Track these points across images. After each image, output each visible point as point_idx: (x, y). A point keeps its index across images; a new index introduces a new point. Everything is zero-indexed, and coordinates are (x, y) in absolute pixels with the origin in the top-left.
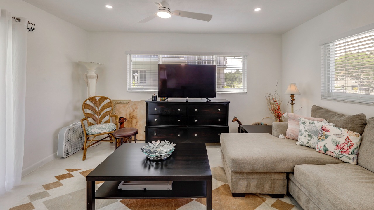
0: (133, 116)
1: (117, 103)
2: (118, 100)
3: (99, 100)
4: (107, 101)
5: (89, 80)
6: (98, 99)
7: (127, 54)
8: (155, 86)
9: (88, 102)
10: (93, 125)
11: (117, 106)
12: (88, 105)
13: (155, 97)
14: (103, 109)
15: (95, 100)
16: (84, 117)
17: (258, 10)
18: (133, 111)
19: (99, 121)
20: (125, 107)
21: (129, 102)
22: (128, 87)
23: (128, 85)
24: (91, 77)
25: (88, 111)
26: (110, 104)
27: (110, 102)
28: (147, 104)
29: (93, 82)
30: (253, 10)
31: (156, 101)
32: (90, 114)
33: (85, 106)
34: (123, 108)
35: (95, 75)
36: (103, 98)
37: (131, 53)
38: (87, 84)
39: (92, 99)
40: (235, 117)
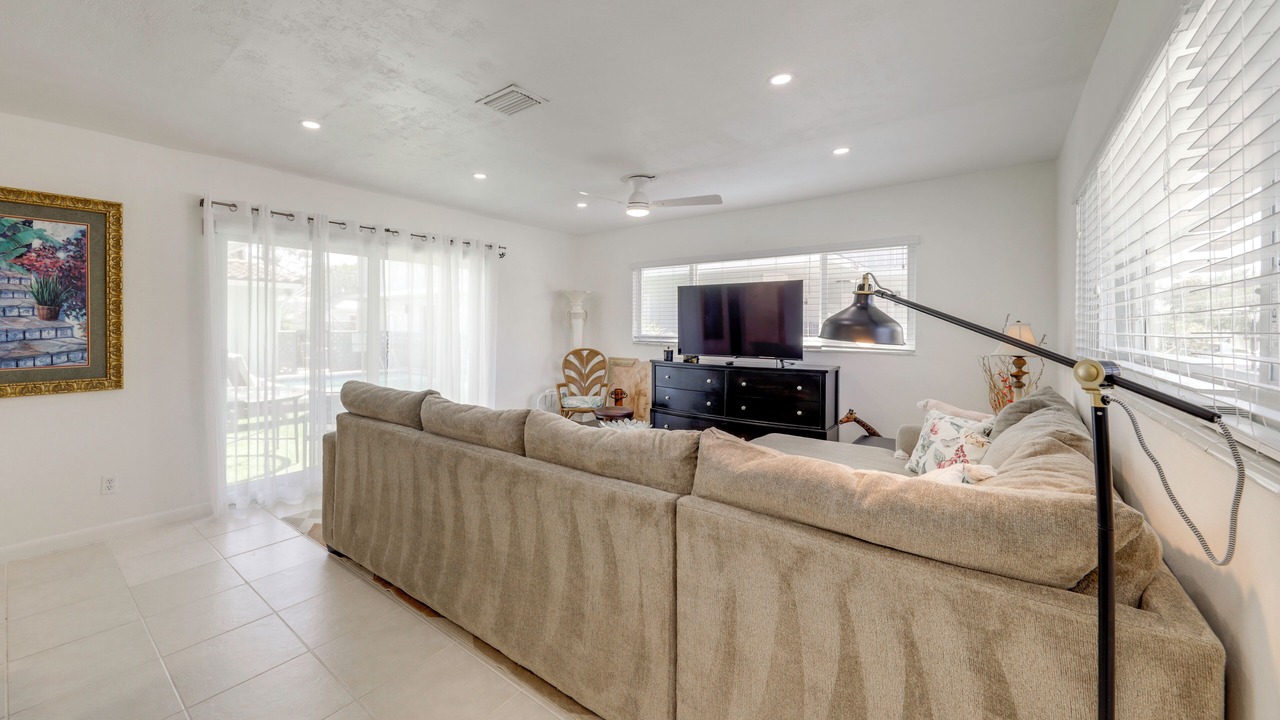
0: (640, 391)
1: (616, 365)
2: (617, 359)
3: (588, 354)
4: (598, 359)
5: (574, 321)
6: (585, 353)
7: (633, 270)
8: (674, 332)
9: (572, 358)
10: (575, 395)
11: (616, 369)
12: (571, 363)
13: (669, 355)
14: (592, 371)
15: (582, 355)
16: (563, 381)
17: (841, 151)
18: (642, 380)
19: (585, 392)
20: (628, 372)
21: (635, 362)
22: (635, 334)
23: (634, 329)
24: (576, 315)
25: (573, 374)
26: (602, 365)
27: (604, 361)
28: (655, 364)
29: (578, 324)
30: (832, 152)
31: (671, 360)
32: (573, 378)
33: (567, 364)
34: (624, 374)
35: (582, 311)
36: (594, 353)
37: (639, 267)
38: (571, 326)
39: (577, 353)
40: (851, 412)
